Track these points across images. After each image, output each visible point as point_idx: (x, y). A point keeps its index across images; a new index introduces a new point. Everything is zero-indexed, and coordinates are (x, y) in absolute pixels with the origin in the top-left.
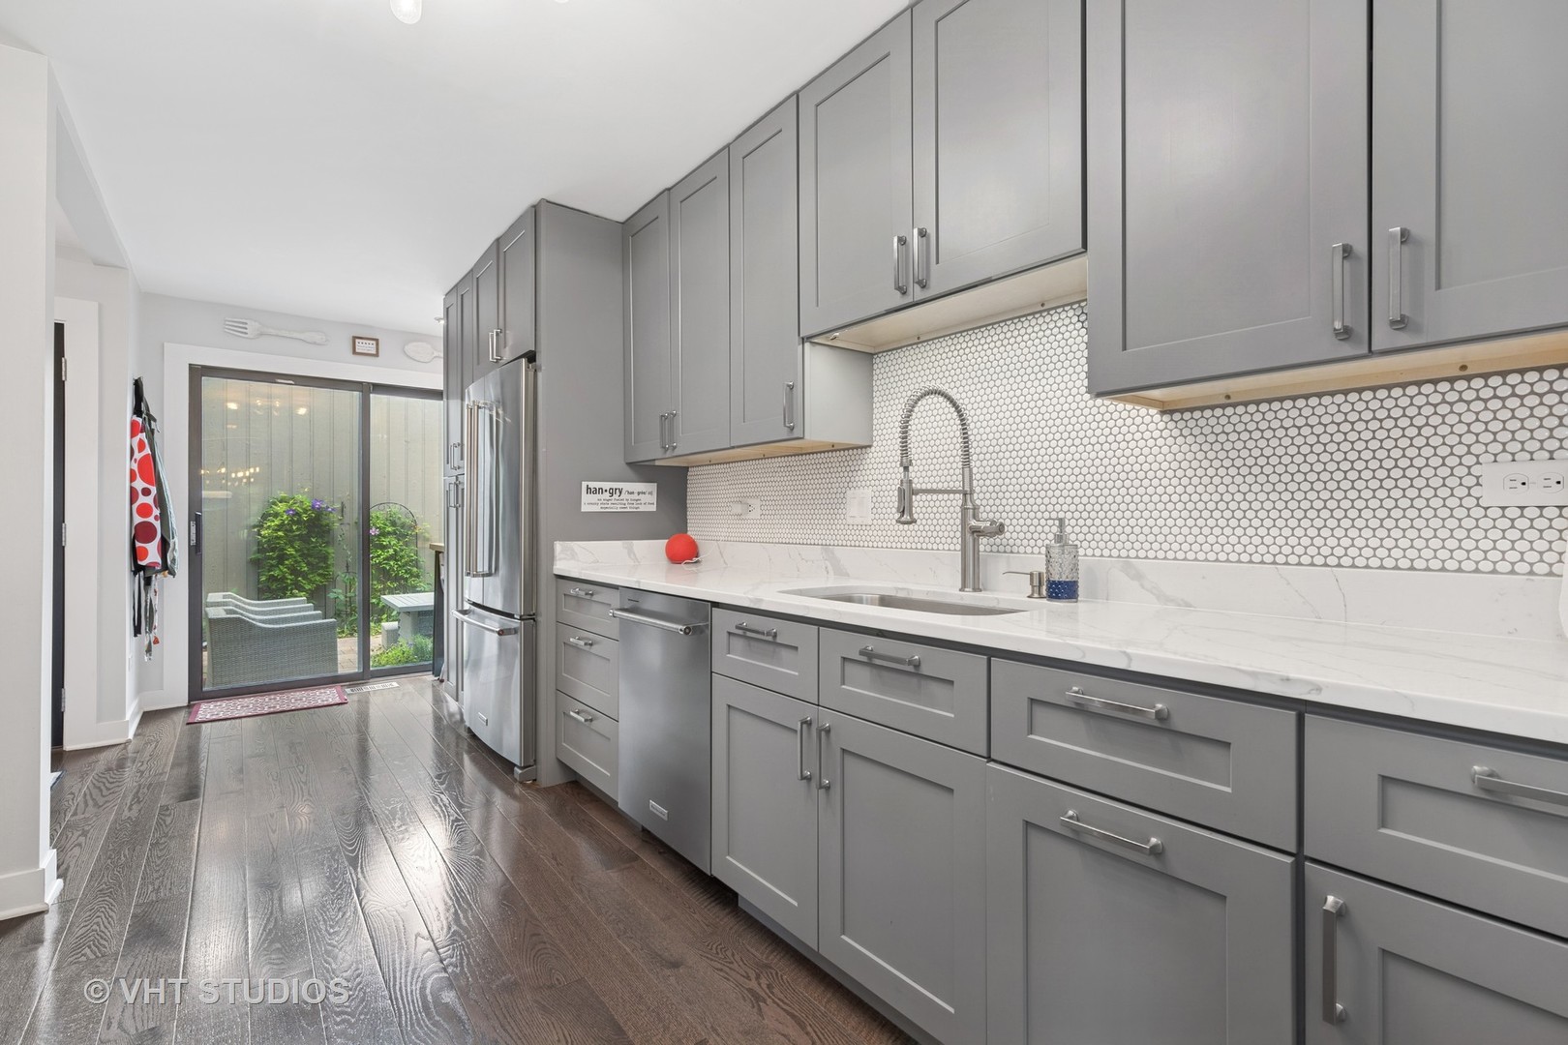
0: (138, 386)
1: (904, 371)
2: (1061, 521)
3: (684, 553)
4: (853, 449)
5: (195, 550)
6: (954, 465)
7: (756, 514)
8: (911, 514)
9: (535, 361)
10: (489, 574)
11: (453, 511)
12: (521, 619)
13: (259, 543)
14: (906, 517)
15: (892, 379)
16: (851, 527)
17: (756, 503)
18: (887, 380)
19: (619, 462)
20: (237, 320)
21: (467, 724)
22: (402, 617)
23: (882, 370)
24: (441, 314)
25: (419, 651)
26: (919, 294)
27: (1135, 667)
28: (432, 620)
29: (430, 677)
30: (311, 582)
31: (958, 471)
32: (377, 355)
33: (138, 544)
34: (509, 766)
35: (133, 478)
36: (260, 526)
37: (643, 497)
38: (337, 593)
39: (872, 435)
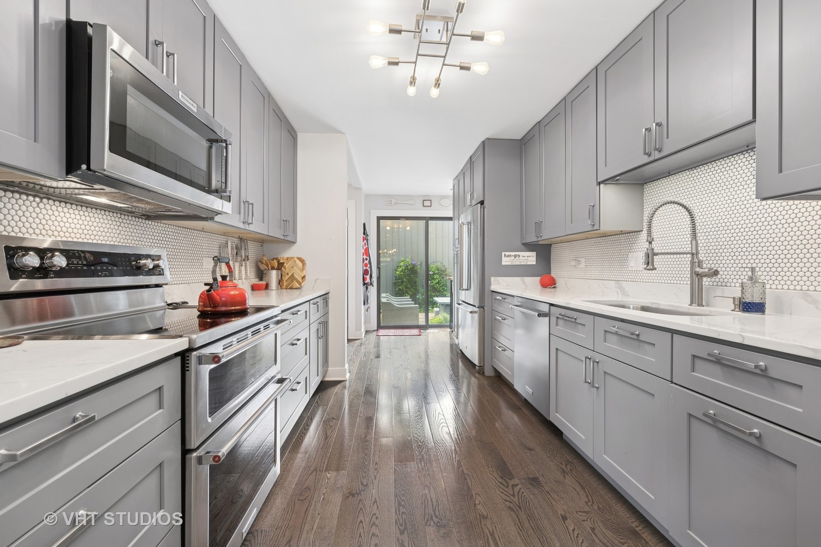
0: (364, 225)
1: (661, 191)
2: (752, 268)
3: (549, 283)
4: (632, 232)
5: (379, 278)
6: (687, 239)
7: (583, 265)
8: (653, 265)
9: (483, 204)
10: (467, 290)
11: (456, 264)
12: (478, 308)
13: (396, 277)
14: (650, 267)
15: (654, 196)
16: (631, 272)
17: (583, 260)
18: (651, 197)
19: (518, 243)
20: (390, 199)
21: (460, 348)
22: (441, 306)
23: (649, 192)
24: (452, 188)
25: (445, 319)
26: (657, 155)
27: (746, 343)
28: (450, 307)
29: (449, 330)
30: (411, 291)
31: (689, 242)
32: (431, 206)
33: (365, 276)
34: (474, 365)
35: (363, 255)
36: (396, 270)
37: (530, 258)
38: (419, 296)
39: (643, 225)
